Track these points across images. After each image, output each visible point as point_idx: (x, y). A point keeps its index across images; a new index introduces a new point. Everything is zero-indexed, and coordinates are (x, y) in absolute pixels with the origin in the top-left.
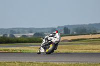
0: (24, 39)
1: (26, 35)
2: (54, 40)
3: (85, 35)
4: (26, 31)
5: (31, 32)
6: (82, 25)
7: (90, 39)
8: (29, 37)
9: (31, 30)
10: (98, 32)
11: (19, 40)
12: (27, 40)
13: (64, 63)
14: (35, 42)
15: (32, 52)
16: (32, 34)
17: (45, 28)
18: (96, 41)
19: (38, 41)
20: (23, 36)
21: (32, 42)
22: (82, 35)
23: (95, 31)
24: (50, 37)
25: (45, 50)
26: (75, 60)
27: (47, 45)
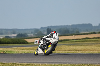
0: (7, 40)
1: (10, 36)
2: (53, 41)
3: (68, 35)
4: (9, 32)
5: (14, 33)
6: (65, 26)
7: (73, 40)
8: (13, 38)
9: (14, 31)
10: (81, 33)
11: (3, 40)
12: (11, 41)
13: (47, 64)
14: (18, 43)
15: (16, 53)
16: (16, 35)
17: (28, 29)
18: (80, 41)
19: (22, 41)
20: (6, 37)
21: (16, 43)
22: (65, 35)
23: (78, 32)
24: (48, 37)
25: (44, 51)
26: (59, 61)
27: (46, 46)
